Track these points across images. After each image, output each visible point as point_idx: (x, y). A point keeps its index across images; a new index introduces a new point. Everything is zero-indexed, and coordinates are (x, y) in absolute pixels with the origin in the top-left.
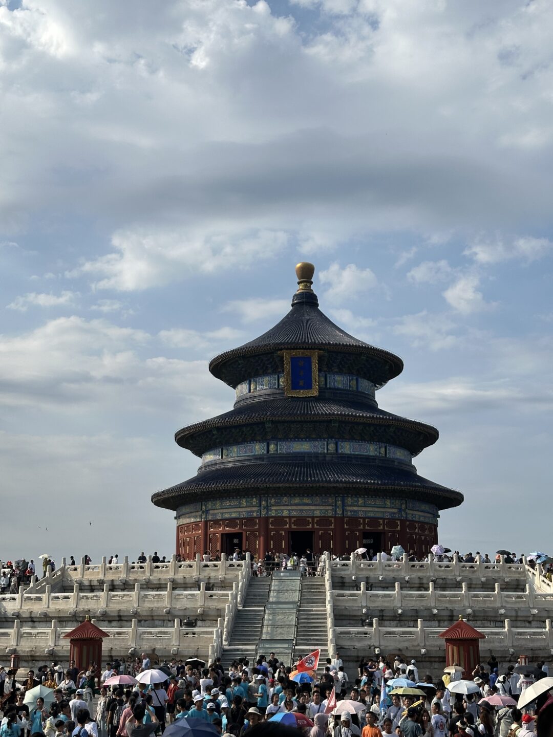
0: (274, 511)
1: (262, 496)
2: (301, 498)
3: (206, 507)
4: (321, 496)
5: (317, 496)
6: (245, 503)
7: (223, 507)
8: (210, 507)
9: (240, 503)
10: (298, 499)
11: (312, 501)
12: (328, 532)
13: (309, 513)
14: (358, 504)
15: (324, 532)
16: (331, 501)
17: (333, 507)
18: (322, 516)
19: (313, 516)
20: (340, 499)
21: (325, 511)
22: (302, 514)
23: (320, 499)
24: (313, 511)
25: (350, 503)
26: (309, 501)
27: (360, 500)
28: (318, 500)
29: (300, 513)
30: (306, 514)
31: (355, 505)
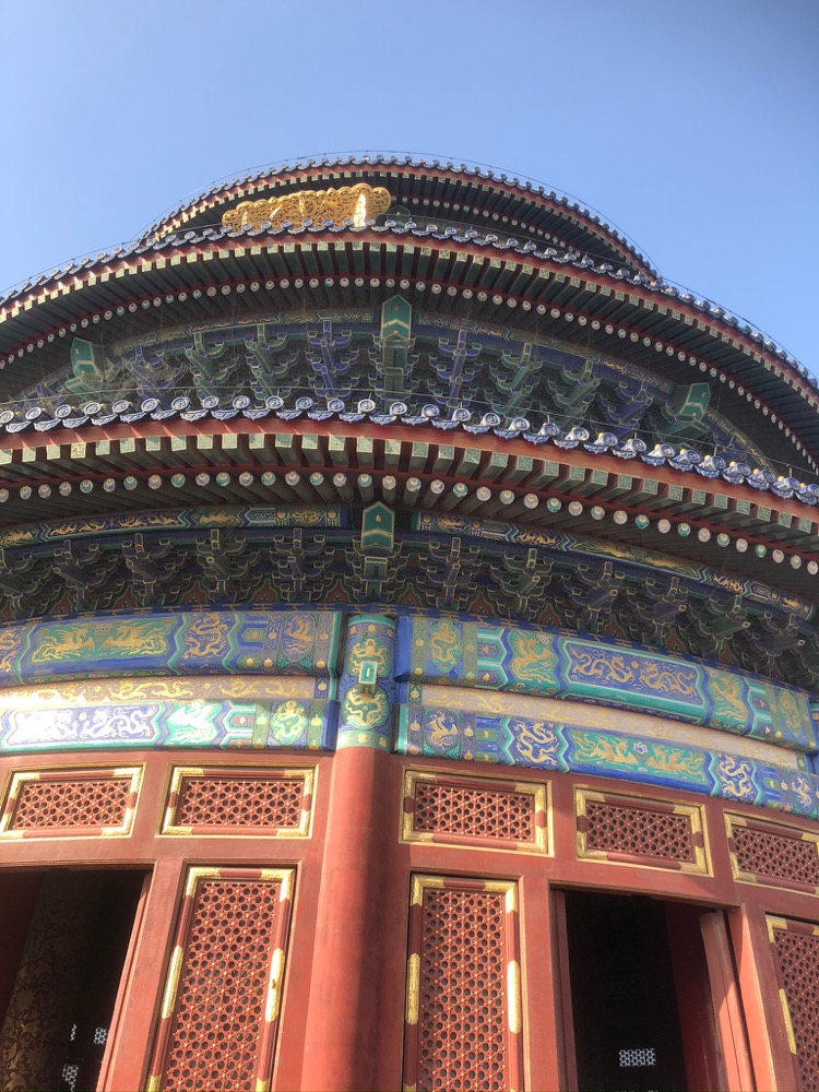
10: (83, 632)
11: (170, 639)
12: (256, 878)
13: (133, 726)
14: (509, 674)
15: (224, 877)
16: (308, 639)
17: (322, 687)
18: (224, 742)
19: (160, 742)
20: (372, 628)
21: (252, 709)
22: (85, 731)
23: (230, 624)
24: (162, 709)
25: (444, 656)
26: (149, 644)
27: (521, 644)
28: (217, 631)
29: (75, 725)
30: (112, 729)
31: (484, 671)
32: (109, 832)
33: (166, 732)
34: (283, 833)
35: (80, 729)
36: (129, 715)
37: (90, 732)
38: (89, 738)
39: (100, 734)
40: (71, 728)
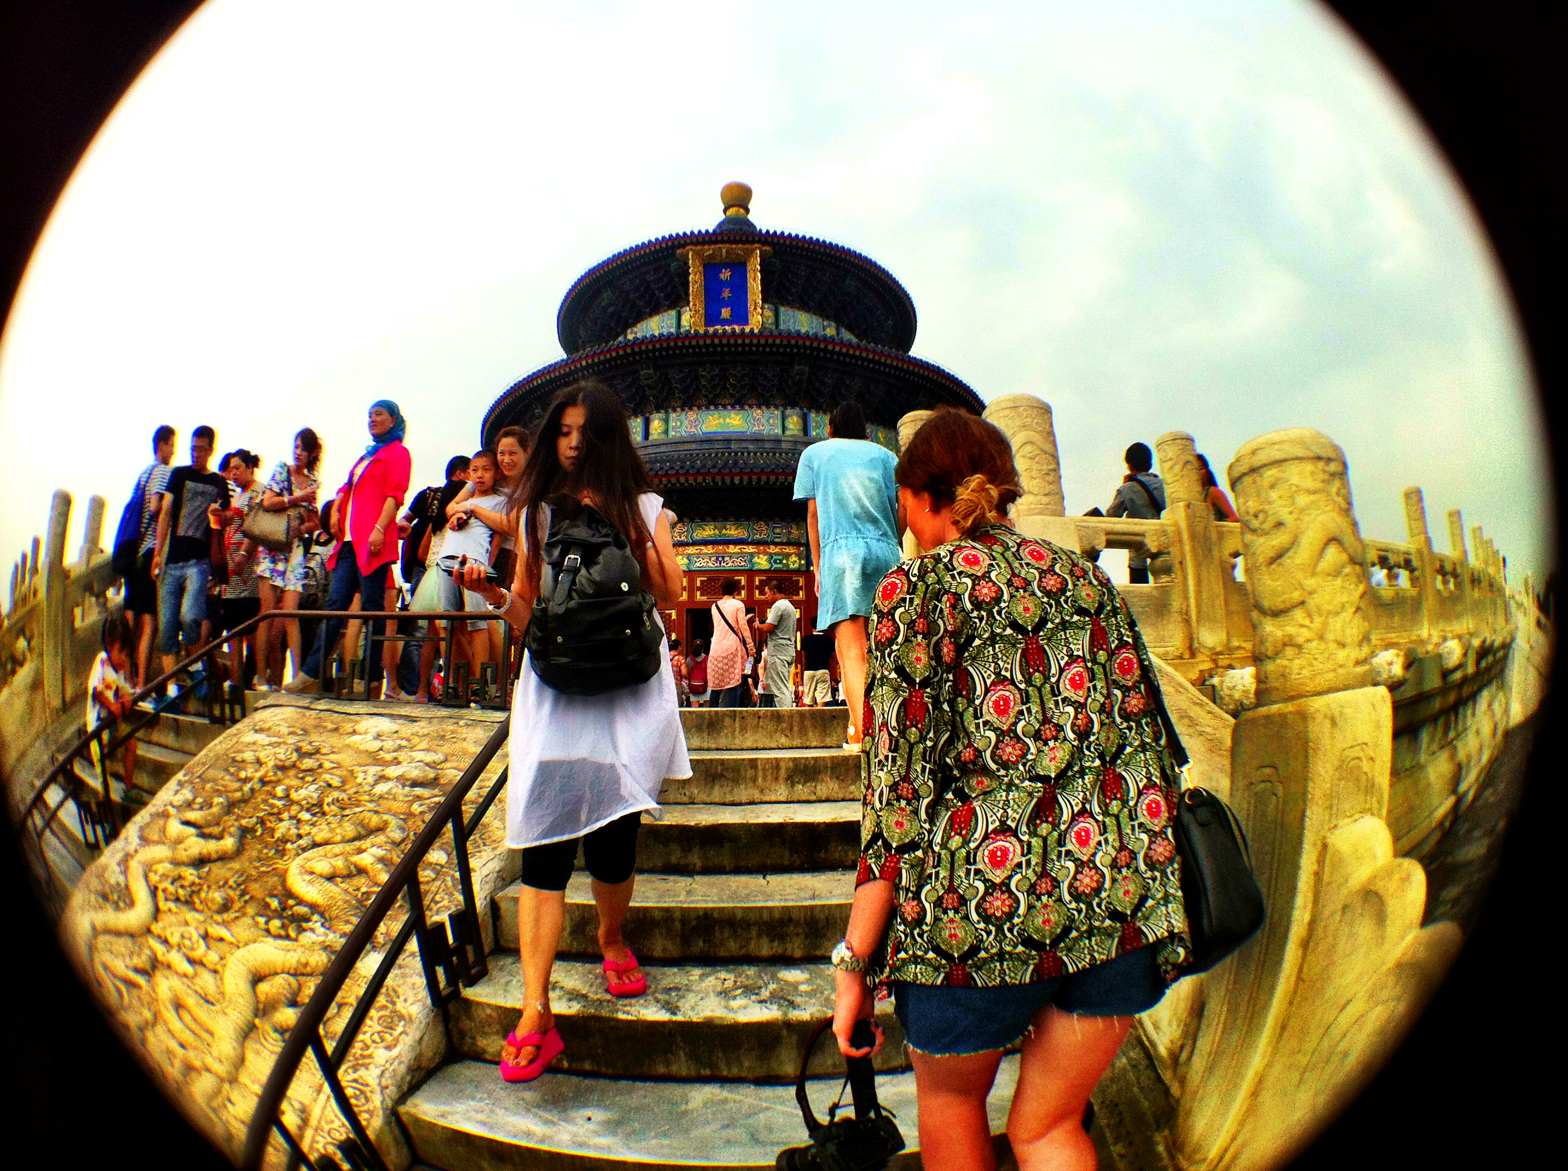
2: (719, 525)
4: (772, 520)
5: (759, 519)
10: (713, 526)
11: (747, 531)
13: (741, 563)
19: (751, 569)
21: (780, 557)
22: (723, 564)
23: (768, 527)
24: (749, 557)
26: (739, 533)
28: (763, 528)
29: (718, 562)
30: (733, 564)
33: (753, 564)
35: (721, 564)
36: (738, 559)
38: (723, 567)
39: (728, 566)
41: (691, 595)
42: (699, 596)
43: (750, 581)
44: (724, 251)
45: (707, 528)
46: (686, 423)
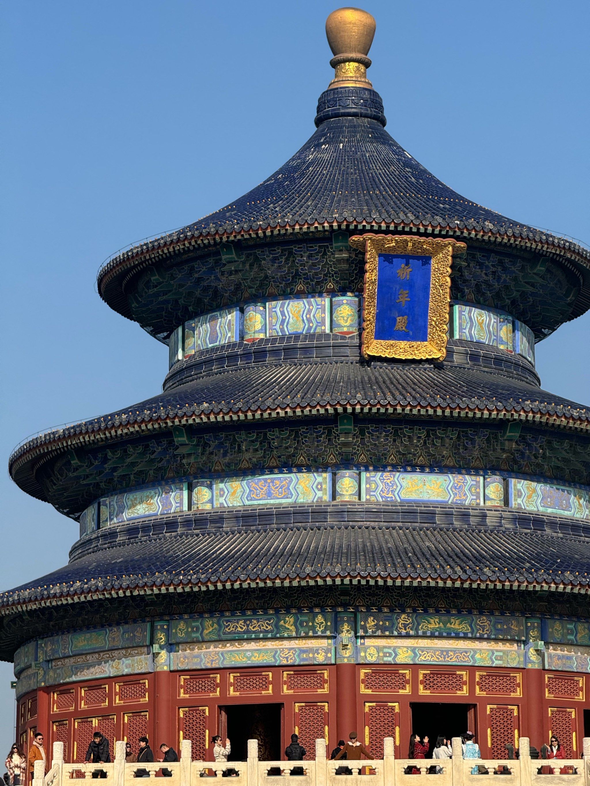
0: (372, 651)
1: (340, 609)
2: (443, 618)
3: (168, 637)
4: (492, 614)
5: (481, 613)
6: (293, 628)
7: (223, 637)
8: (181, 635)
9: (277, 626)
10: (437, 620)
11: (471, 626)
12: (507, 709)
13: (464, 658)
14: (576, 640)
15: (498, 708)
16: (517, 629)
17: (519, 644)
18: (494, 665)
19: (473, 665)
20: (536, 624)
21: (501, 654)
22: (447, 659)
23: (490, 621)
24: (472, 653)
25: (558, 635)
26: (464, 628)
27: (579, 628)
28: (486, 624)
29: (442, 656)
30: (456, 659)
31: (569, 640)
32: (459, 693)
33: (475, 661)
34: (513, 695)
35: (445, 658)
36: (461, 654)
37: (449, 659)
38: (449, 661)
39: (452, 661)
40: (441, 657)
41: (415, 689)
42: (422, 691)
43: (472, 677)
44: (410, 244)
45: (432, 621)
46: (381, 486)
